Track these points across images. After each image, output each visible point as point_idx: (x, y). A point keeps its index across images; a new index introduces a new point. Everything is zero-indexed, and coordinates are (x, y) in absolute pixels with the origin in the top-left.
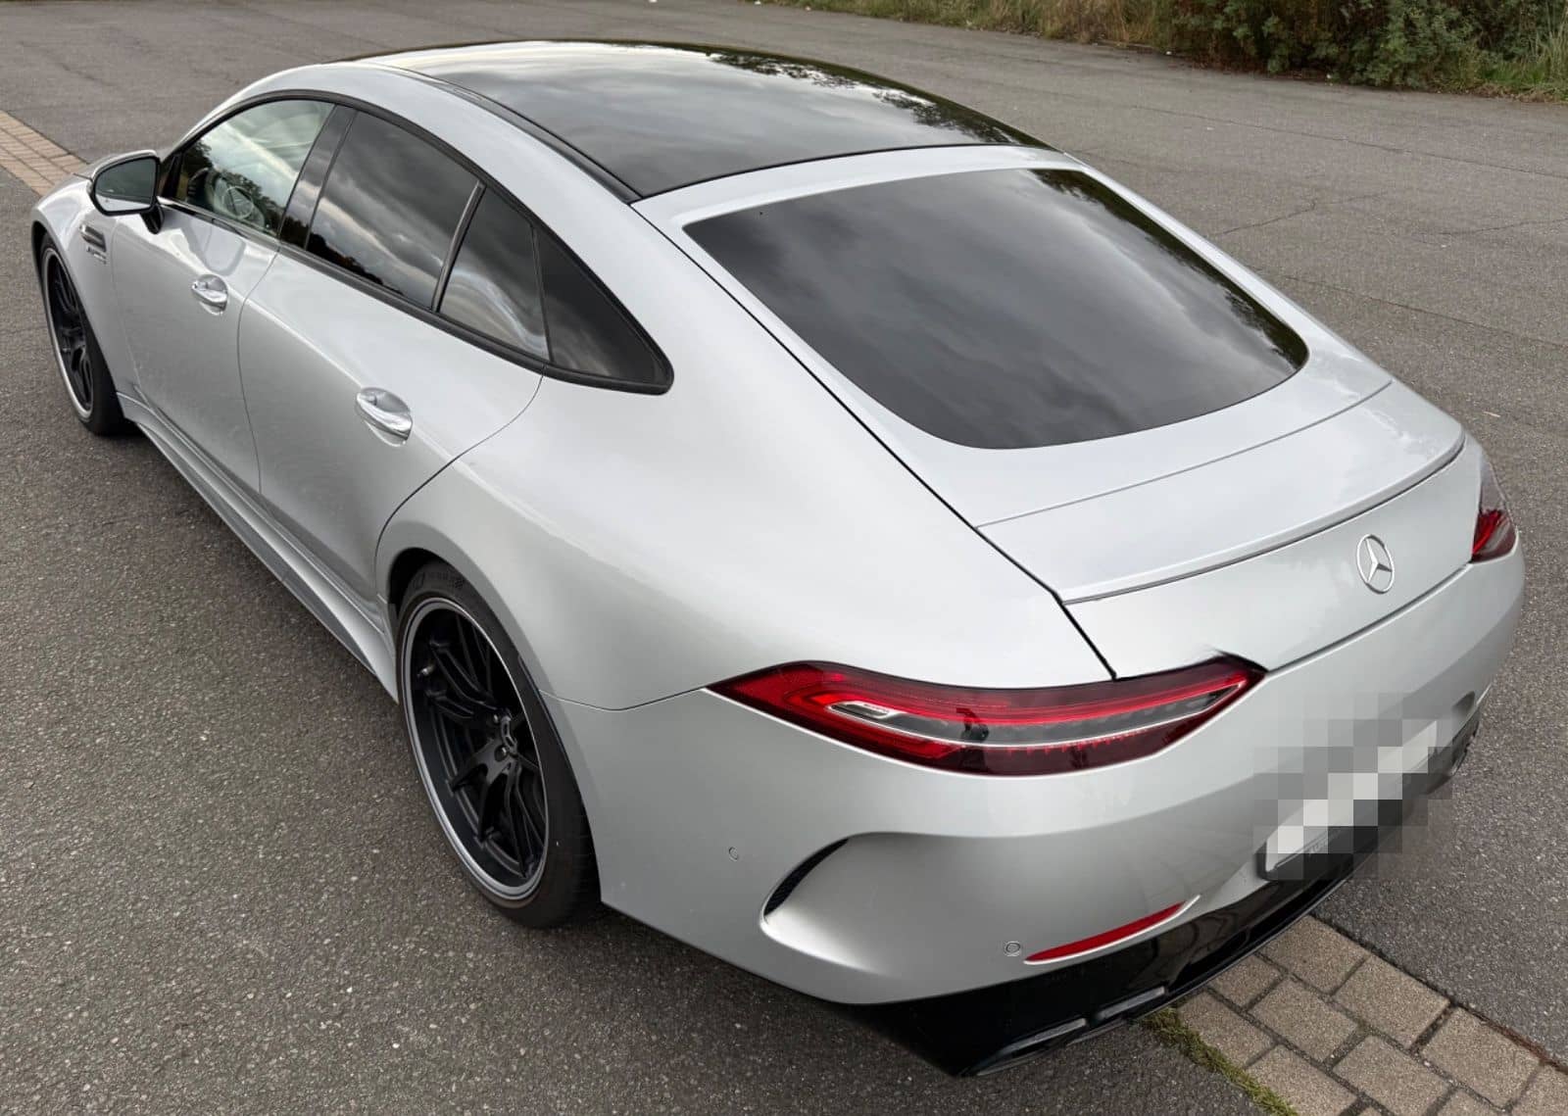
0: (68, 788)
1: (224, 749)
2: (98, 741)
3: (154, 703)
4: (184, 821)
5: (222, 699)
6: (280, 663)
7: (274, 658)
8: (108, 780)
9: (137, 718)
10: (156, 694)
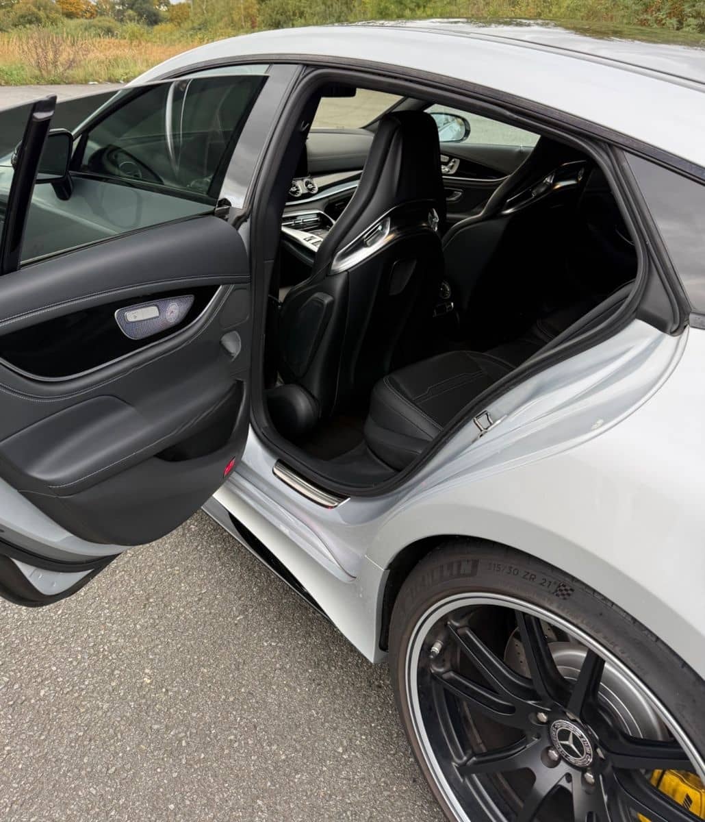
0: (20, 766)
1: (170, 693)
2: (42, 693)
3: (89, 636)
4: (154, 808)
5: (154, 626)
6: (193, 578)
7: (188, 570)
8: (61, 750)
9: (76, 659)
10: (89, 626)
